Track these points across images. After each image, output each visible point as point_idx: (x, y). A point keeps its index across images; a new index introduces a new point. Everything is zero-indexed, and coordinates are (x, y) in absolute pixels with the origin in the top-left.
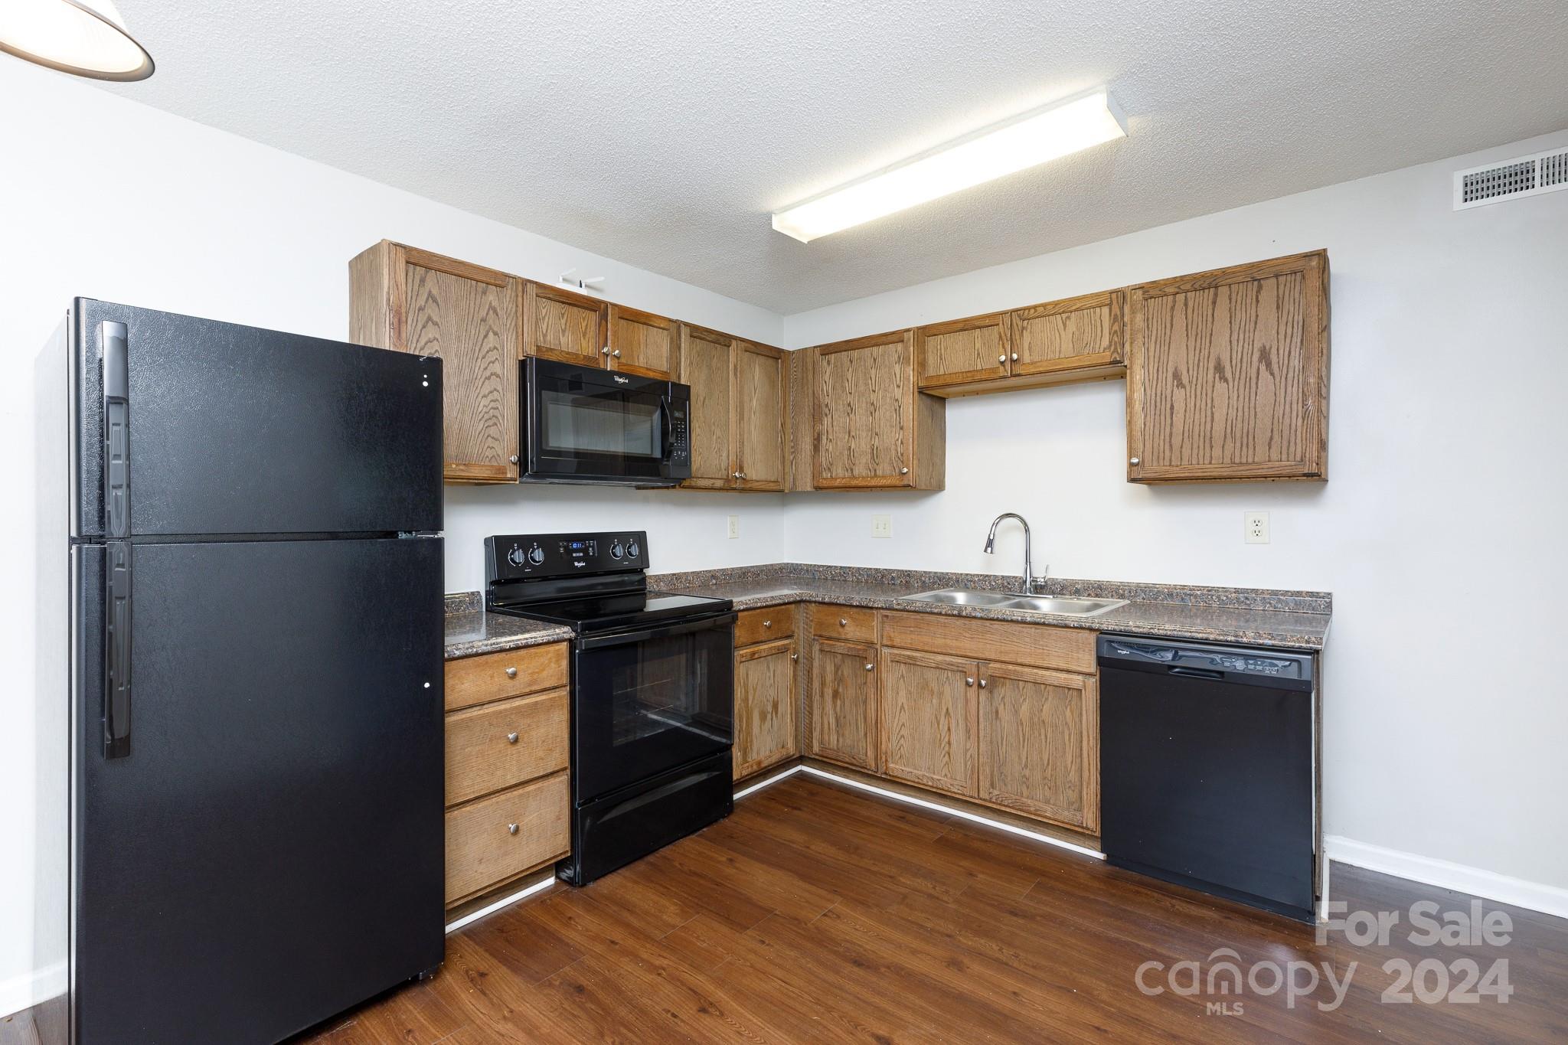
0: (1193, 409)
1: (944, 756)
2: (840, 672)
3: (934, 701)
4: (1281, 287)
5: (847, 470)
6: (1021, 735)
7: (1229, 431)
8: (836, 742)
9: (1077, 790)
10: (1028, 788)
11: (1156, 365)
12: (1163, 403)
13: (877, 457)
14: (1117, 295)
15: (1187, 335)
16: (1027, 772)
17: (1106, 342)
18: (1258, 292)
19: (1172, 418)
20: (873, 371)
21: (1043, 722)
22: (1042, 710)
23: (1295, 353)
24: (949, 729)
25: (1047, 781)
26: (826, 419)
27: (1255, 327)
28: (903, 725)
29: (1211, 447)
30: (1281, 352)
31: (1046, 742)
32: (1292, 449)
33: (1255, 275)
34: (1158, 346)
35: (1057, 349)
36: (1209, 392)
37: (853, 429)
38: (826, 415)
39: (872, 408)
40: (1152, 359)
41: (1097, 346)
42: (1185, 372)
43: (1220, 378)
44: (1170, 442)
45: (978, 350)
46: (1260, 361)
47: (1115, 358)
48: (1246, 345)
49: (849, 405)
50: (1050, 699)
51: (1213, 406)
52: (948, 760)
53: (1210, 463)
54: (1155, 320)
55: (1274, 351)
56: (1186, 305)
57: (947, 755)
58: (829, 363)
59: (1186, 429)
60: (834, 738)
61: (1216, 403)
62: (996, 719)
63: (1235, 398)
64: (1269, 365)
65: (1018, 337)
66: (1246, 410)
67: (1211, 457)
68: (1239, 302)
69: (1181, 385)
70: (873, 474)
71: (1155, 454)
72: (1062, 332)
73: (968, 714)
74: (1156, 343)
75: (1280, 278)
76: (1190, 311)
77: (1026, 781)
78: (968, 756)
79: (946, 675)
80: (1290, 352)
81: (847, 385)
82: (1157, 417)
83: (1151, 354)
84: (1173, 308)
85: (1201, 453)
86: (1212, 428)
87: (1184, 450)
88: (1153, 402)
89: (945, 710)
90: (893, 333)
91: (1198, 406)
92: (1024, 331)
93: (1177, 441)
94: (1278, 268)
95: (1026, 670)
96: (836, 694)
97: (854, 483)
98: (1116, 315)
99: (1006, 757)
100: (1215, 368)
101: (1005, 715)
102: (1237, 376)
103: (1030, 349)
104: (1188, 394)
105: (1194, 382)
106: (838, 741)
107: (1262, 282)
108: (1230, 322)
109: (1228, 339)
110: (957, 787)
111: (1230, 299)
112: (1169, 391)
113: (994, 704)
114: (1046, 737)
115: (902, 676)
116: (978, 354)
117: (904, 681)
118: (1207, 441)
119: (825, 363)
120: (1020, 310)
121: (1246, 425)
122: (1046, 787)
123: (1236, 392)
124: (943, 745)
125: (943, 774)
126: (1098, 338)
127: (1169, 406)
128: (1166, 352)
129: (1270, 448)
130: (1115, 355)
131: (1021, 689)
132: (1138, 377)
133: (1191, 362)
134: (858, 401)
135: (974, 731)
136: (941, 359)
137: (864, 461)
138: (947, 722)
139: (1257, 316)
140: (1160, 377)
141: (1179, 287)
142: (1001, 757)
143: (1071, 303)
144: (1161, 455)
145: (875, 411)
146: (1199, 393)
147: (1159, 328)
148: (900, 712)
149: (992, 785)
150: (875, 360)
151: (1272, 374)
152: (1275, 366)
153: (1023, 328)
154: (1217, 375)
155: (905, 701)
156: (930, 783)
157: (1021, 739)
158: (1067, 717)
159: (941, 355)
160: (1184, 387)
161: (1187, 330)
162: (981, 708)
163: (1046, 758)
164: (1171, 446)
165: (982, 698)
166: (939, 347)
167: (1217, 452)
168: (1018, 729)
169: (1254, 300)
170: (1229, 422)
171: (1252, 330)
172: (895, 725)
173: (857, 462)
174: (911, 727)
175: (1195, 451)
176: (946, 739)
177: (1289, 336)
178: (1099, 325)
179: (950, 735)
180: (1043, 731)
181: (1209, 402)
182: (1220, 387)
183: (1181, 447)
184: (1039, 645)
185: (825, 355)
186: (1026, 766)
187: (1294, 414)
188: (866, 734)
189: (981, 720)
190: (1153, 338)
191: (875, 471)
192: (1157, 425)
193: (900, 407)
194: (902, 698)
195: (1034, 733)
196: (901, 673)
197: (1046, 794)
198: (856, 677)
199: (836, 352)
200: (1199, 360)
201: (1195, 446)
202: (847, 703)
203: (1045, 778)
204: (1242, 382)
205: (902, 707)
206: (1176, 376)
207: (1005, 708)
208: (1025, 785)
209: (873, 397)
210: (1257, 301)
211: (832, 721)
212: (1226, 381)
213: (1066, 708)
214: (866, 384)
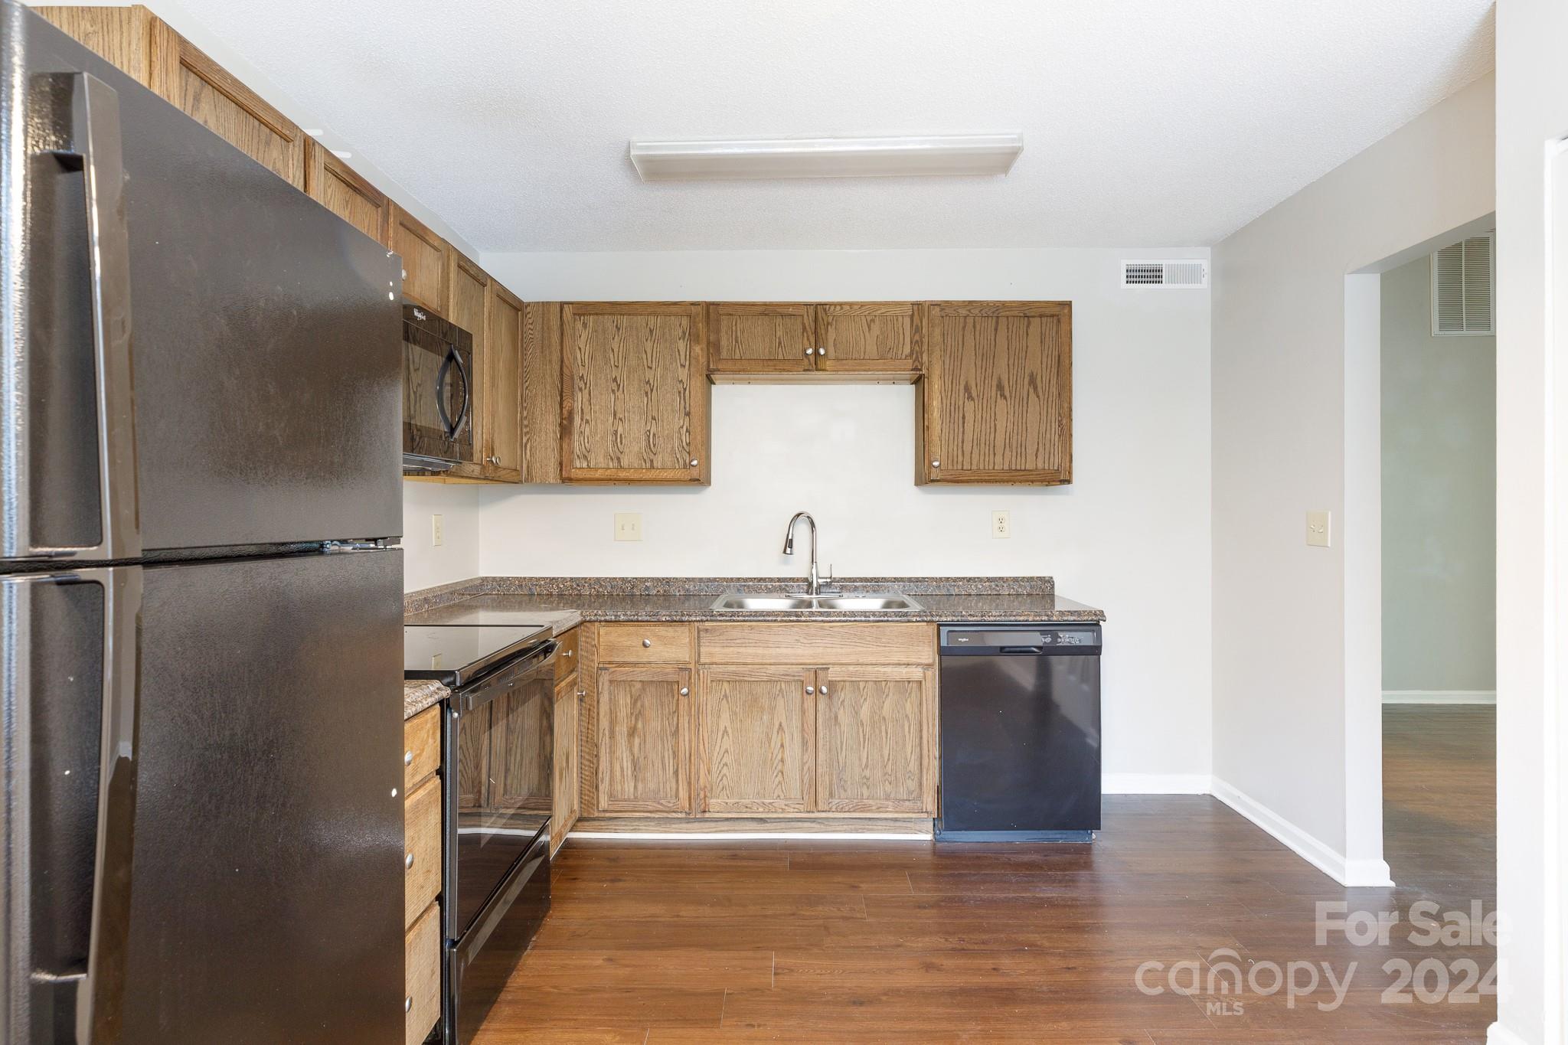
0: (980, 420)
1: (776, 776)
2: (639, 704)
3: (765, 717)
4: (1044, 325)
5: (612, 458)
6: (861, 734)
7: (1007, 441)
8: (632, 790)
9: (916, 779)
10: (868, 788)
11: (951, 378)
12: (957, 412)
13: (654, 446)
14: (918, 308)
15: (976, 354)
16: (867, 773)
17: (907, 350)
18: (1028, 327)
19: (964, 427)
20: (649, 344)
21: (884, 718)
22: (882, 707)
23: (1054, 381)
24: (782, 746)
25: (887, 776)
26: (580, 395)
27: (1026, 356)
28: (727, 751)
29: (995, 454)
30: (1044, 379)
31: (887, 738)
32: (1052, 460)
33: (1026, 312)
34: (952, 361)
35: (862, 350)
36: (993, 407)
37: (619, 410)
38: (581, 390)
39: (647, 388)
40: (947, 371)
41: (900, 352)
42: (974, 388)
43: (1001, 396)
44: (962, 448)
45: (779, 338)
46: (1030, 385)
47: (917, 366)
48: (1019, 370)
49: (615, 380)
50: (891, 694)
51: (995, 419)
52: (781, 779)
53: (994, 469)
54: (949, 337)
55: (1039, 377)
56: (974, 327)
57: (780, 774)
58: (585, 325)
59: (975, 437)
60: (629, 787)
61: (998, 417)
62: (835, 725)
63: (1012, 414)
64: (1035, 389)
65: (823, 332)
66: (1020, 424)
67: (994, 463)
68: (1014, 332)
69: (970, 398)
70: (648, 465)
71: (951, 458)
72: (867, 334)
73: (805, 725)
74: (950, 357)
75: (1043, 319)
76: (977, 333)
77: (866, 782)
78: (806, 768)
79: (778, 687)
80: (1050, 381)
81: (611, 356)
82: (952, 425)
83: (947, 367)
84: (964, 328)
85: (987, 459)
86: (995, 438)
87: (973, 455)
88: (948, 410)
89: (777, 726)
90: (675, 304)
91: (984, 417)
92: (829, 327)
93: (967, 448)
94: (1043, 309)
95: (870, 668)
96: (632, 732)
97: (622, 475)
98: (917, 326)
99: (846, 763)
100: (997, 386)
101: (844, 717)
102: (1013, 395)
103: (835, 345)
104: (976, 406)
105: (981, 397)
106: (635, 787)
107: (1031, 319)
108: (1008, 349)
109: (1006, 363)
110: (793, 806)
111: (1008, 329)
112: (961, 403)
113: (833, 710)
114: (887, 733)
115: (725, 696)
116: (780, 343)
117: (728, 702)
118: (992, 449)
119: (579, 325)
120: (826, 305)
121: (1019, 437)
122: (887, 782)
123: (1012, 408)
124: (775, 765)
125: (776, 795)
126: (901, 346)
127: (961, 415)
128: (959, 367)
129: (1037, 458)
130: (917, 363)
131: (861, 689)
132: (936, 386)
133: (978, 379)
134: (628, 377)
135: (811, 743)
136: (737, 342)
137: (636, 449)
138: (779, 738)
139: (1027, 347)
140: (954, 389)
141: (969, 311)
142: (841, 763)
143: (877, 307)
144: (955, 459)
145: (652, 390)
146: (985, 406)
147: (953, 344)
148: (723, 738)
149: (831, 795)
150: (651, 331)
151: (1038, 397)
152: (1039, 389)
153: (828, 324)
154: (999, 393)
155: (728, 725)
156: (761, 810)
157: (862, 740)
158: (907, 709)
159: (736, 337)
160: (973, 399)
161: (975, 350)
162: (819, 715)
163: (886, 752)
164: (963, 451)
165: (821, 706)
166: (734, 328)
167: (998, 459)
168: (858, 731)
169: (1025, 333)
170: (1008, 434)
171: (1024, 358)
172: (716, 754)
173: (627, 450)
174: (737, 751)
175: (982, 458)
176: (779, 757)
177: (1049, 366)
178: (901, 332)
179: (783, 752)
180: (883, 728)
181: (993, 415)
182: (1001, 402)
183: (971, 453)
184: (880, 643)
185: (580, 315)
186: (867, 766)
187: (1053, 430)
188: (677, 771)
189: (820, 728)
190: (948, 352)
191: (652, 461)
192: (952, 432)
193: (685, 389)
194: (725, 721)
195: (874, 732)
196: (723, 693)
197: (886, 789)
198: (662, 706)
199: (597, 314)
200: (985, 378)
201: (982, 453)
202: (649, 739)
203: (885, 774)
204: (1017, 401)
205: (725, 731)
206: (967, 389)
207: (845, 712)
208: (865, 787)
209: (649, 375)
210: (1027, 334)
211: (627, 765)
212: (1005, 398)
213: (906, 701)
214: (640, 358)
